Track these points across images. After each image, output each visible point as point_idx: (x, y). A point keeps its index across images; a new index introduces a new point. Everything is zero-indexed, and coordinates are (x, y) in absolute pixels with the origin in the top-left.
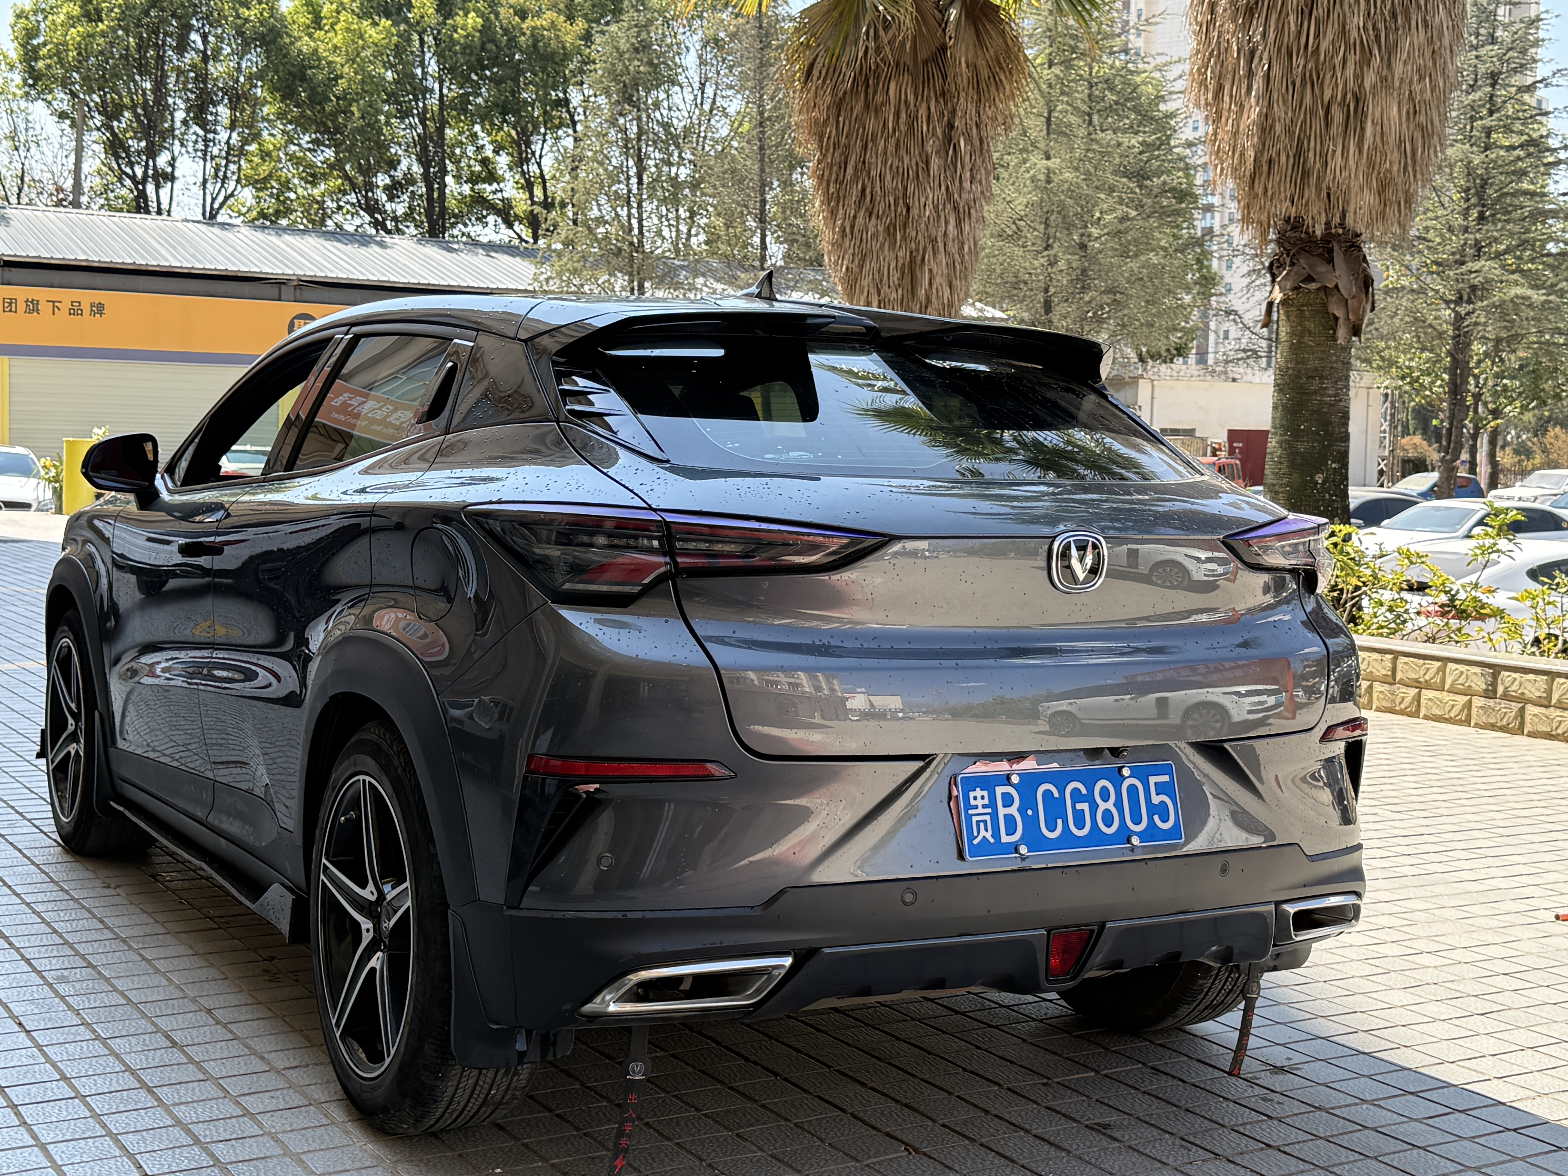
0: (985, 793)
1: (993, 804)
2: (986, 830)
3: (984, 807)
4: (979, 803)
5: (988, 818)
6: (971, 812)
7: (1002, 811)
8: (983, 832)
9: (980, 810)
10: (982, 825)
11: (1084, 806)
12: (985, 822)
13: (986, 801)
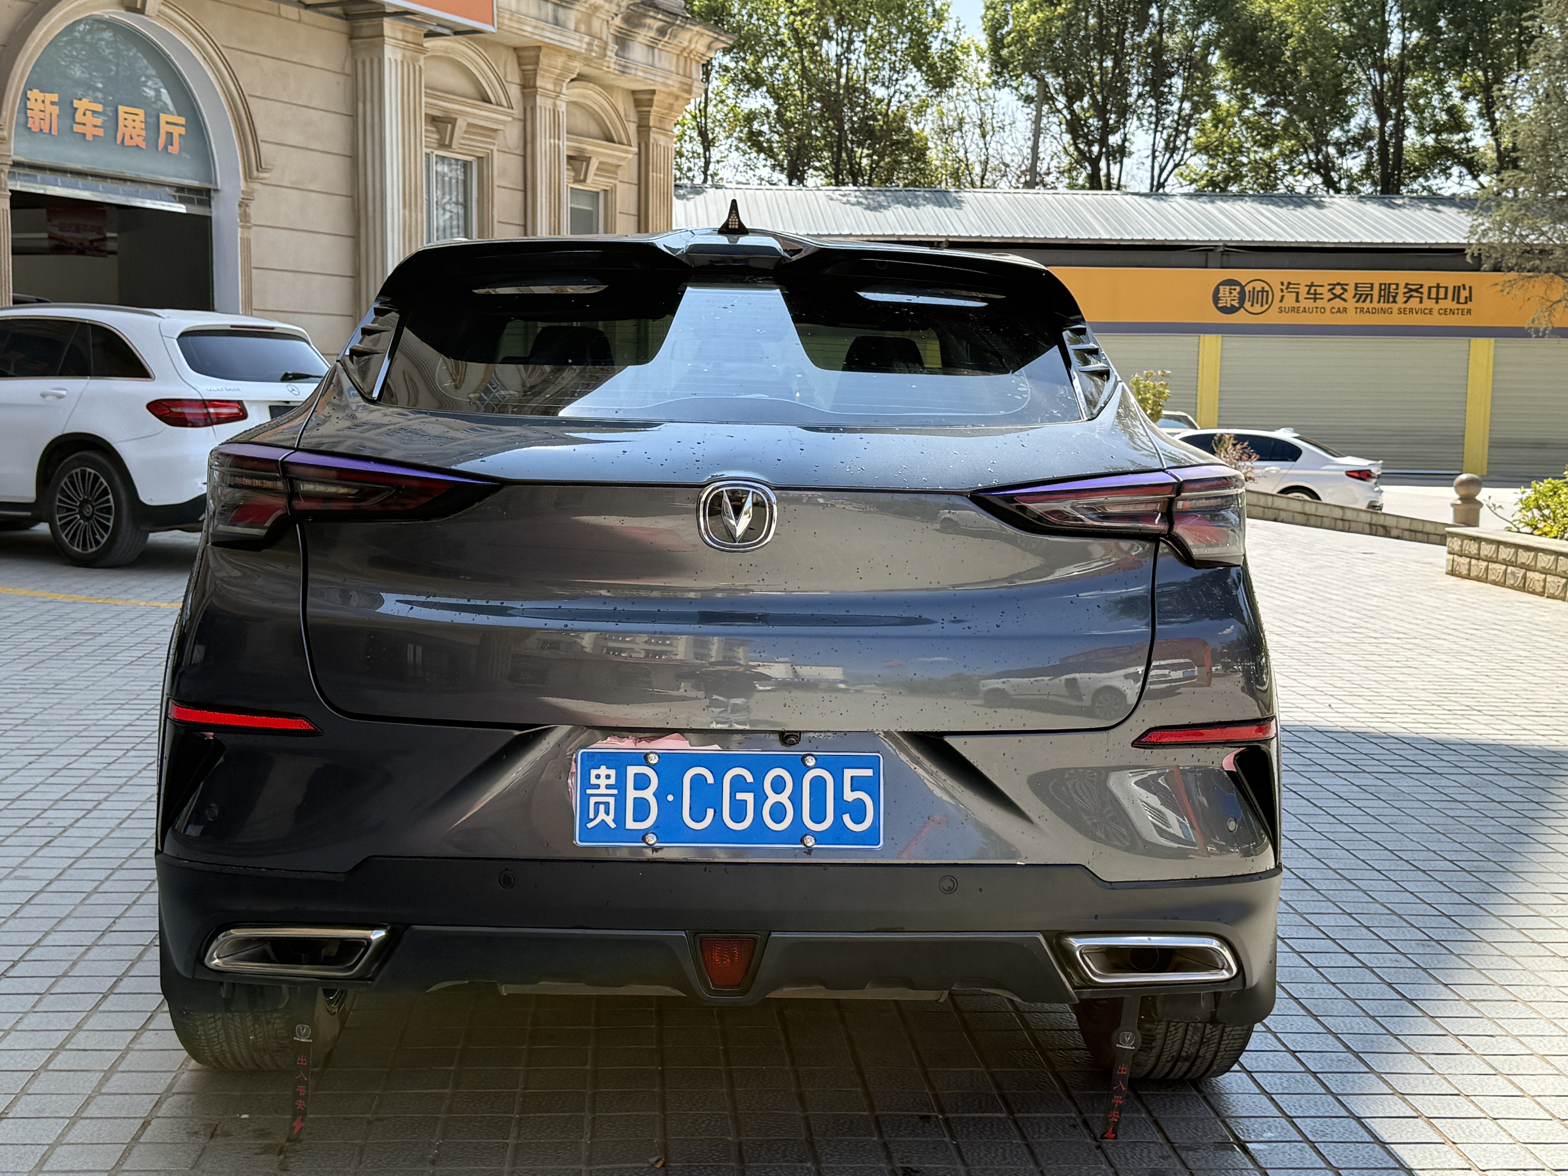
0: (612, 773)
1: (620, 785)
2: (607, 813)
3: (608, 787)
4: (603, 782)
5: (611, 800)
6: (589, 791)
7: (632, 794)
8: (602, 816)
9: (603, 790)
10: (602, 807)
11: (749, 797)
12: (607, 804)
13: (612, 781)
